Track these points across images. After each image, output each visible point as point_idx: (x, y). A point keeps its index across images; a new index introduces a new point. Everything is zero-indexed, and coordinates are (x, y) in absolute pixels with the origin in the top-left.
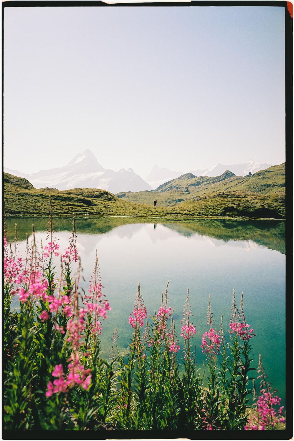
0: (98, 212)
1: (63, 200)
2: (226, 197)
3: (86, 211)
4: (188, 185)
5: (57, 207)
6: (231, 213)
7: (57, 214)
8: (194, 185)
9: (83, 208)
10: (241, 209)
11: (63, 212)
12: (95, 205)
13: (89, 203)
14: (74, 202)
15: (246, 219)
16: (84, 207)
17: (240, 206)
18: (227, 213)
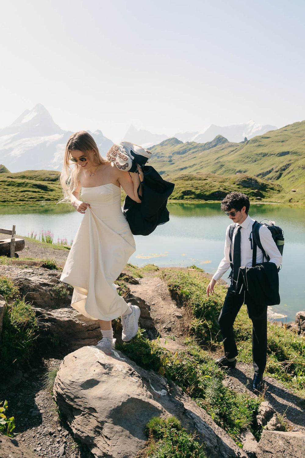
0: (55, 198)
1: (17, 186)
2: (187, 180)
3: (42, 197)
4: (172, 153)
5: (11, 194)
6: (189, 197)
7: (12, 201)
8: (179, 153)
9: (39, 195)
10: (198, 193)
11: (18, 199)
12: (52, 190)
13: (45, 188)
14: (29, 187)
15: (203, 202)
16: (40, 192)
17: (198, 189)
18: (185, 197)
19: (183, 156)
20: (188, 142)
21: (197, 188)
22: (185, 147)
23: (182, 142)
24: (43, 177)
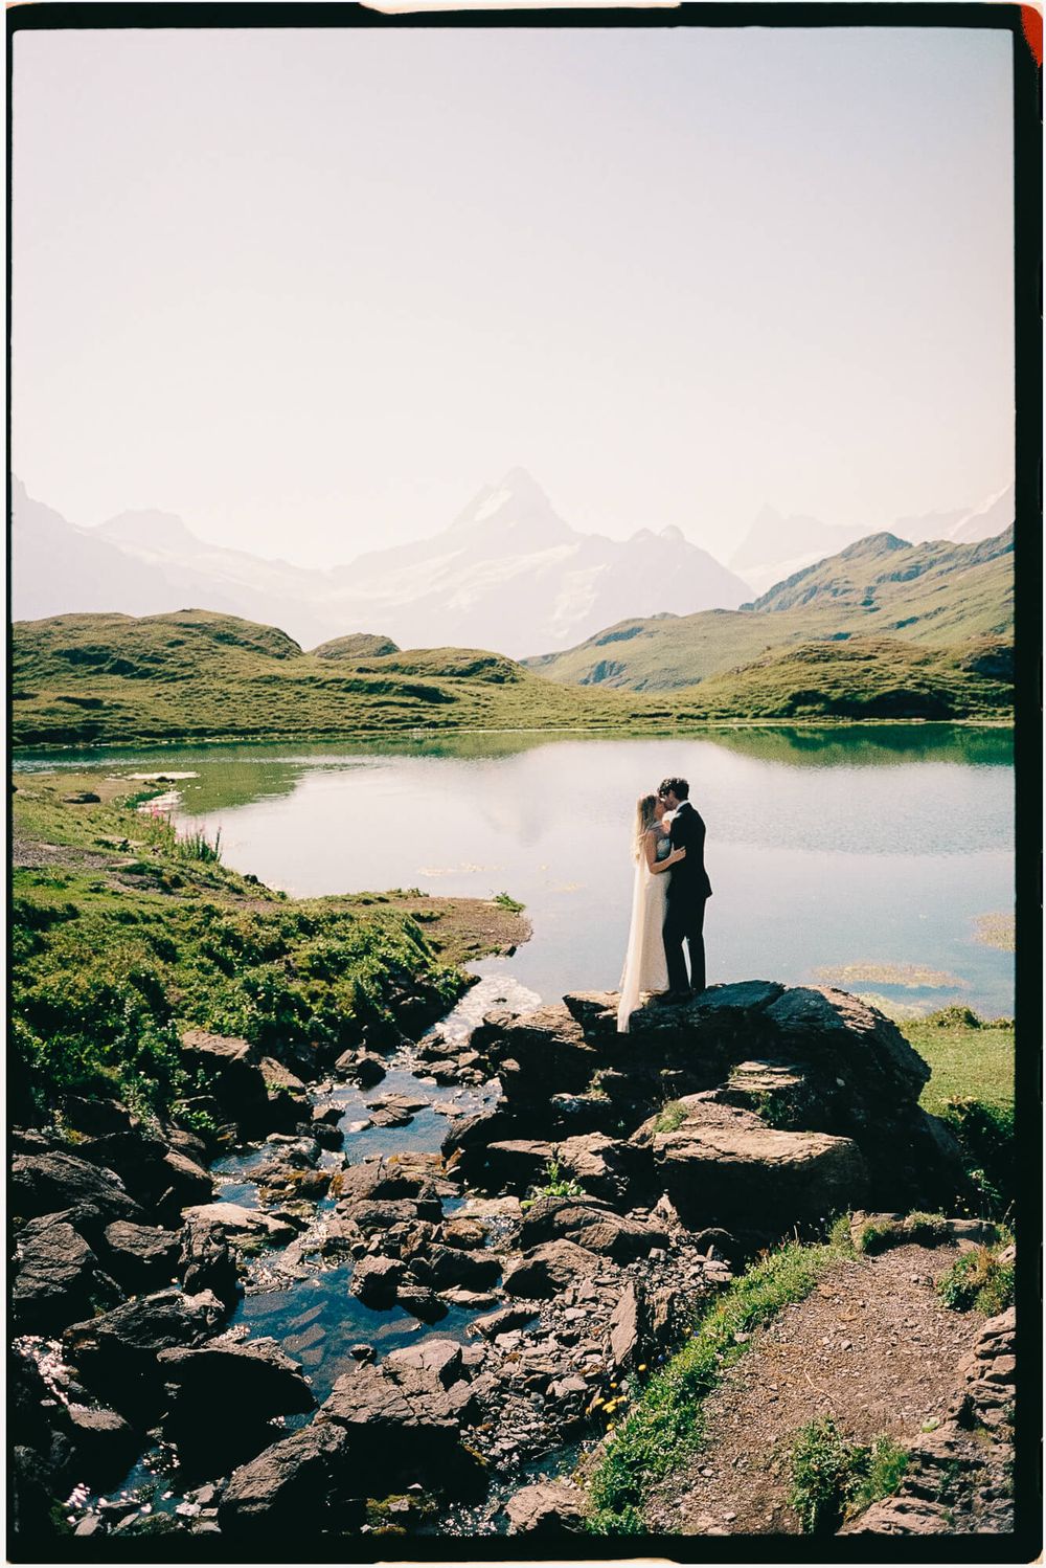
0: (451, 720)
1: (367, 691)
3: (420, 719)
5: (346, 713)
6: (808, 708)
7: (344, 731)
8: (896, 577)
9: (413, 712)
10: (836, 696)
11: (360, 725)
12: (450, 700)
13: (433, 696)
14: (394, 695)
15: (846, 723)
16: (419, 707)
17: (839, 687)
18: (799, 709)
19: (907, 584)
20: (926, 543)
21: (835, 685)
22: (915, 559)
23: (911, 546)
24: (440, 667)
